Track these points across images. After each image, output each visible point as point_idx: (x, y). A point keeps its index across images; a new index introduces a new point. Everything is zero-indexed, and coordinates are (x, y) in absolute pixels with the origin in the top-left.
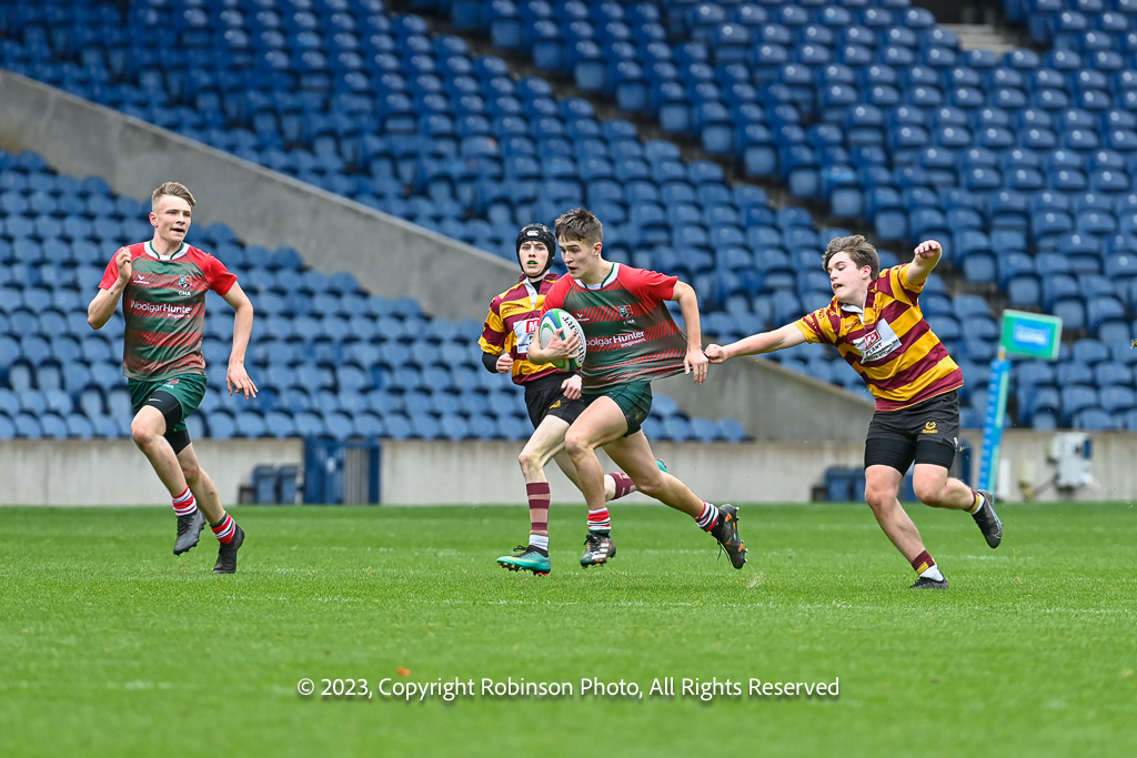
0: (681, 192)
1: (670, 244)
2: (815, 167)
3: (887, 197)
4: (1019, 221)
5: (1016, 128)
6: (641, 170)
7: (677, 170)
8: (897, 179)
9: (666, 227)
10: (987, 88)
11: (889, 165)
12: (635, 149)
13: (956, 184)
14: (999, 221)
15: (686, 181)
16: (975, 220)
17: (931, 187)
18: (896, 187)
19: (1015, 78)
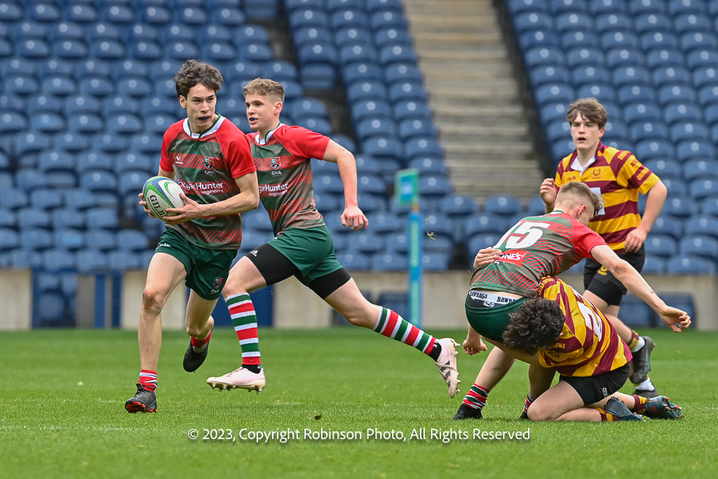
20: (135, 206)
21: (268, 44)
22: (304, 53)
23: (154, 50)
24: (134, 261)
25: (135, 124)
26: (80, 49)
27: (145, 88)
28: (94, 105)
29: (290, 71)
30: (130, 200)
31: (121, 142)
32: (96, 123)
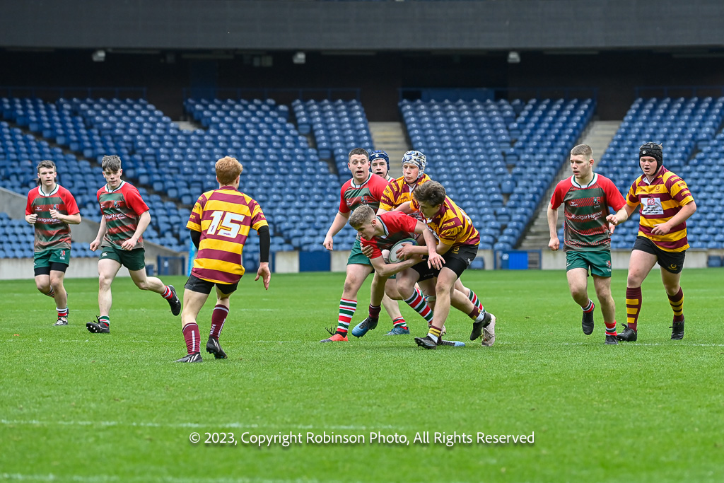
0: (91, 177)
1: (87, 194)
2: (133, 168)
3: (157, 177)
4: (199, 184)
5: (198, 154)
6: (78, 170)
7: (89, 170)
8: (160, 172)
9: (86, 188)
10: (188, 142)
11: (157, 167)
12: (75, 163)
13: (179, 173)
14: (193, 185)
15: (92, 173)
16: (185, 184)
17: (171, 174)
18: (160, 174)
19: (197, 138)
20: (280, 228)
21: (328, 168)
22: (341, 171)
23: (286, 171)
24: (279, 248)
25: (279, 198)
26: (259, 171)
27: (283, 185)
28: (264, 191)
29: (336, 178)
30: (278, 226)
31: (274, 205)
32: (265, 198)
